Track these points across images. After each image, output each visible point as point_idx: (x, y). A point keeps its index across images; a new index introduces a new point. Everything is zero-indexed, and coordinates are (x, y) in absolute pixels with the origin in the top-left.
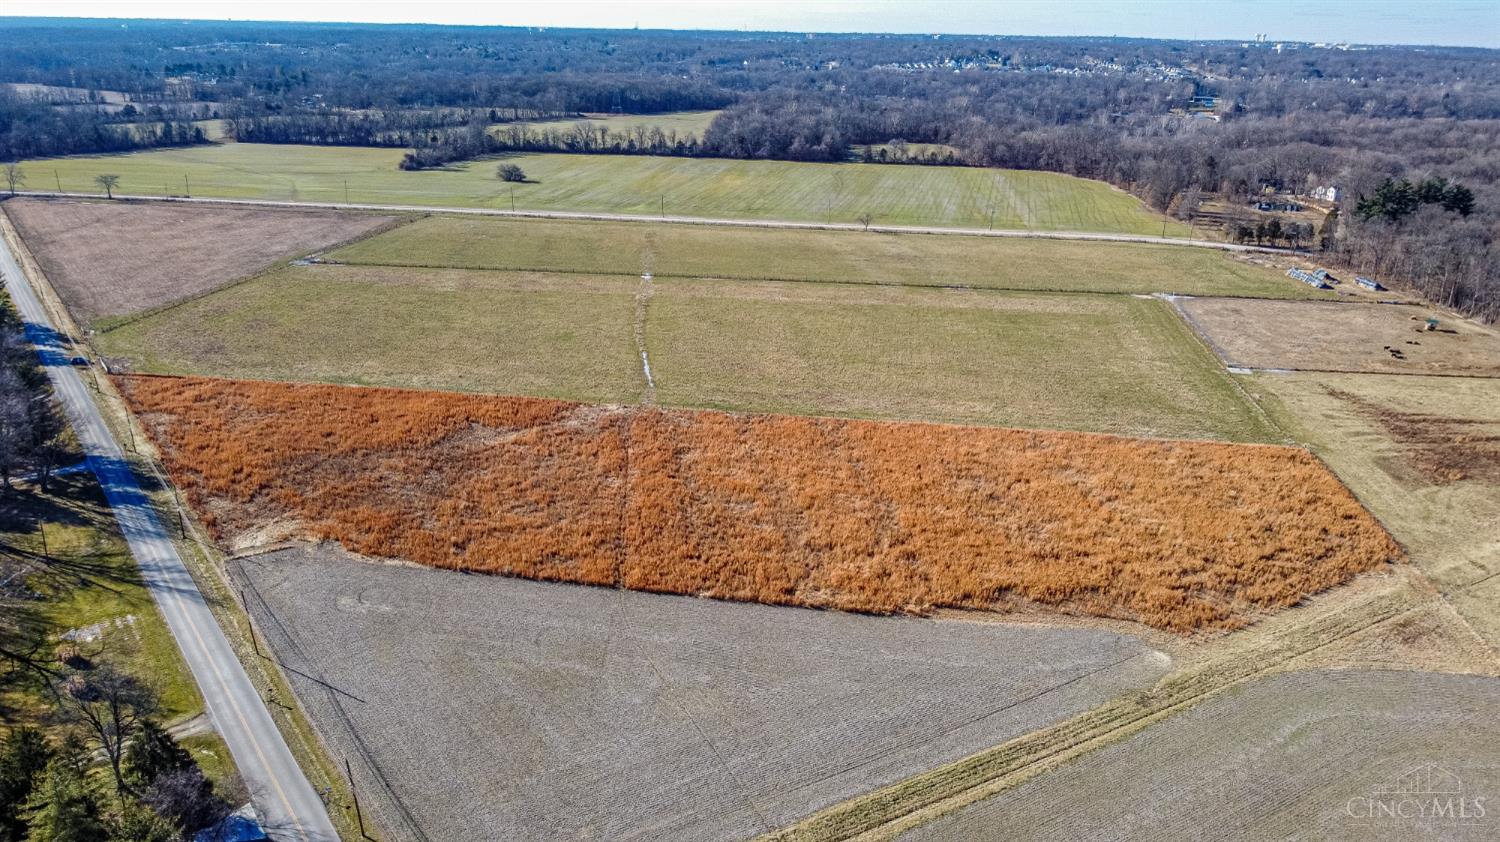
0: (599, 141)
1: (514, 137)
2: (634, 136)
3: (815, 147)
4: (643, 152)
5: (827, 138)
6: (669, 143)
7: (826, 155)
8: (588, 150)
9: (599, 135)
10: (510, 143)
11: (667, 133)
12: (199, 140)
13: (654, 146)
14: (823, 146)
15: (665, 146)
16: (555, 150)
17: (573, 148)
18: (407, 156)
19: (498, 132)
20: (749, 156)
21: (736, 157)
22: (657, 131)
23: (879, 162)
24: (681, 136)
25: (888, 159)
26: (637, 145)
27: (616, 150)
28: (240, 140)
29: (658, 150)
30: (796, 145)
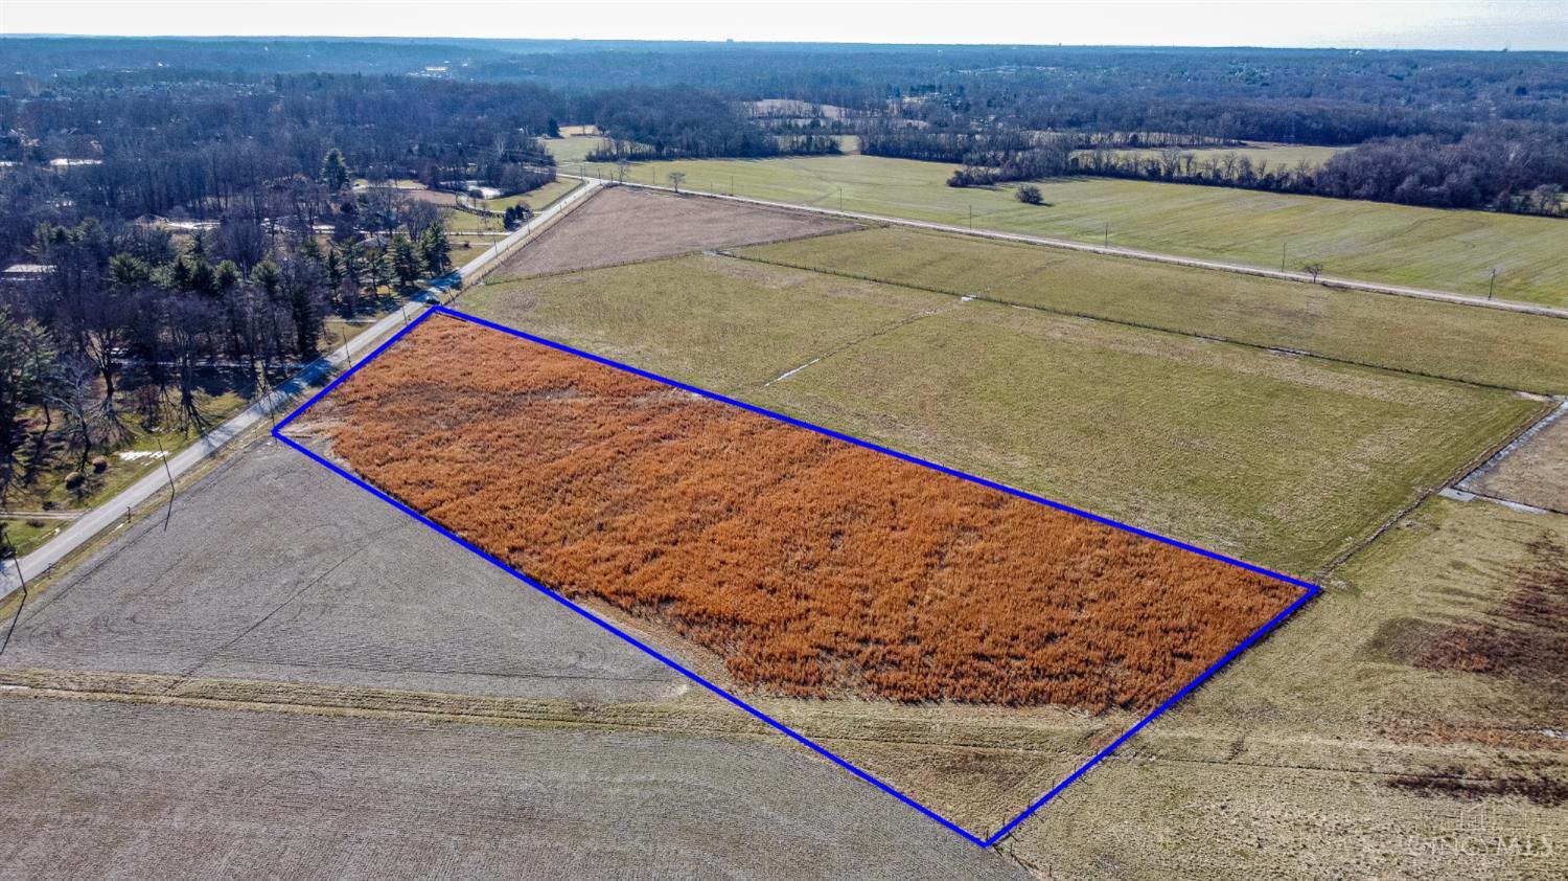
0: (1184, 170)
1: (1098, 161)
2: (1220, 165)
3: (1431, 189)
4: (1228, 184)
5: (1453, 179)
6: (1259, 177)
7: (1445, 200)
8: (1169, 179)
9: (1183, 164)
10: (1092, 166)
11: (1255, 164)
12: (834, 150)
13: (1241, 178)
14: (1443, 188)
15: (1255, 180)
16: (1135, 176)
17: (1153, 175)
18: (957, 172)
19: (1083, 155)
20: (1346, 195)
21: (1330, 195)
22: (1246, 164)
23: (1519, 213)
24: (1272, 168)
25: (1532, 210)
26: (1223, 175)
27: (1198, 180)
28: (864, 153)
29: (1247, 182)
30: (1405, 185)
